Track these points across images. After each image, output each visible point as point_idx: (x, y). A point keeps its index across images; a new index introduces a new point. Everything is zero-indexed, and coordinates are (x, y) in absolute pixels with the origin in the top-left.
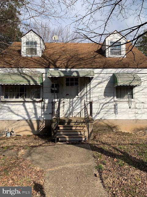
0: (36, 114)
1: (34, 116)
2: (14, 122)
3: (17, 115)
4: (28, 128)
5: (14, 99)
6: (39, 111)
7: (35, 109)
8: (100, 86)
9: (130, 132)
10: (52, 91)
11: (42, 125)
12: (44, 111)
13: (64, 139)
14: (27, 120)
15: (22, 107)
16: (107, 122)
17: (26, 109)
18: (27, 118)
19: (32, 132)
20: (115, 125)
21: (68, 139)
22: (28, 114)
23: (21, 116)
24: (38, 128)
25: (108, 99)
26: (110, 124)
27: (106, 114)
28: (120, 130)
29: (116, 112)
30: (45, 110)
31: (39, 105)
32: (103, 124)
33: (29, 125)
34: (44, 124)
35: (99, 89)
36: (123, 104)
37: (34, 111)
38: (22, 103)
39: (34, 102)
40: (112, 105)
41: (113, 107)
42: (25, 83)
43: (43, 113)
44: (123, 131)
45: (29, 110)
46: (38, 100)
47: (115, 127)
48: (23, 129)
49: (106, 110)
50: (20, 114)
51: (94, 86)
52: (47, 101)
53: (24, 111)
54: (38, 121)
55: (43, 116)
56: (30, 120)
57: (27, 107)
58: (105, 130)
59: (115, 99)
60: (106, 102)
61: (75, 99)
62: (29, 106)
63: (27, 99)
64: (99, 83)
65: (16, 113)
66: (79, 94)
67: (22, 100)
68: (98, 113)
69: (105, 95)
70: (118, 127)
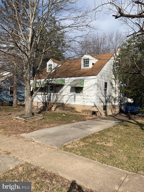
1: (45, 101)
2: (39, 103)
8: (68, 86)
9: (81, 112)
10: (50, 90)
12: (48, 99)
15: (41, 97)
16: (71, 106)
18: (43, 101)
20: (75, 107)
23: (41, 100)
25: (72, 94)
26: (72, 107)
27: (70, 101)
28: (76, 110)
29: (75, 101)
31: (46, 96)
32: (69, 106)
35: (68, 89)
36: (78, 96)
39: (44, 94)
40: (73, 97)
41: (74, 98)
42: (38, 86)
44: (77, 111)
47: (74, 108)
49: (71, 99)
51: (66, 86)
52: (49, 94)
58: (70, 109)
59: (75, 93)
60: (71, 95)
61: (58, 93)
65: (39, 99)
66: (60, 91)
67: (41, 93)
68: (67, 101)
69: (71, 92)
70: (76, 109)
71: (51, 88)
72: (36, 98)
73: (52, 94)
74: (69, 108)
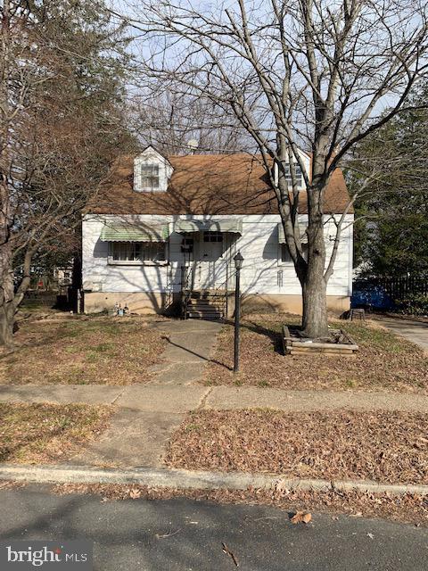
0: (160, 284)
1: (157, 287)
2: (129, 294)
3: (133, 284)
4: (150, 304)
5: (127, 262)
6: (164, 280)
7: (159, 276)
8: (256, 242)
10: (183, 250)
11: (170, 301)
12: (171, 280)
13: (196, 315)
14: (147, 293)
15: (140, 274)
16: (267, 299)
17: (145, 276)
18: (147, 289)
19: (155, 310)
20: (280, 302)
21: (201, 315)
22: (149, 284)
23: (138, 286)
24: (163, 304)
25: (270, 263)
26: (271, 302)
27: (264, 285)
28: (286, 311)
29: (280, 283)
30: (173, 278)
31: (163, 270)
32: (260, 300)
33: (151, 300)
34: (171, 299)
35: (256, 248)
36: (292, 271)
37: (157, 280)
38: (139, 268)
39: (157, 266)
40: (274, 272)
41: (276, 275)
42: (144, 239)
43: (169, 282)
44: (291, 312)
45: (150, 278)
46: (162, 263)
47: (277, 306)
48: (142, 305)
49: (266, 279)
50: (136, 283)
51: (248, 241)
52: (175, 265)
53: (143, 279)
54: (163, 295)
55: (169, 288)
56: (152, 293)
57: (147, 274)
58: (263, 309)
59: (280, 262)
60: (265, 267)
61: (218, 262)
62: (151, 271)
63: (147, 262)
64: (256, 238)
65: (132, 282)
66: (224, 255)
67: (139, 262)
68: (254, 285)
69: (264, 257)
70: (283, 306)
71: (187, 247)
72: (115, 278)
73: (189, 264)
74: (261, 304)
